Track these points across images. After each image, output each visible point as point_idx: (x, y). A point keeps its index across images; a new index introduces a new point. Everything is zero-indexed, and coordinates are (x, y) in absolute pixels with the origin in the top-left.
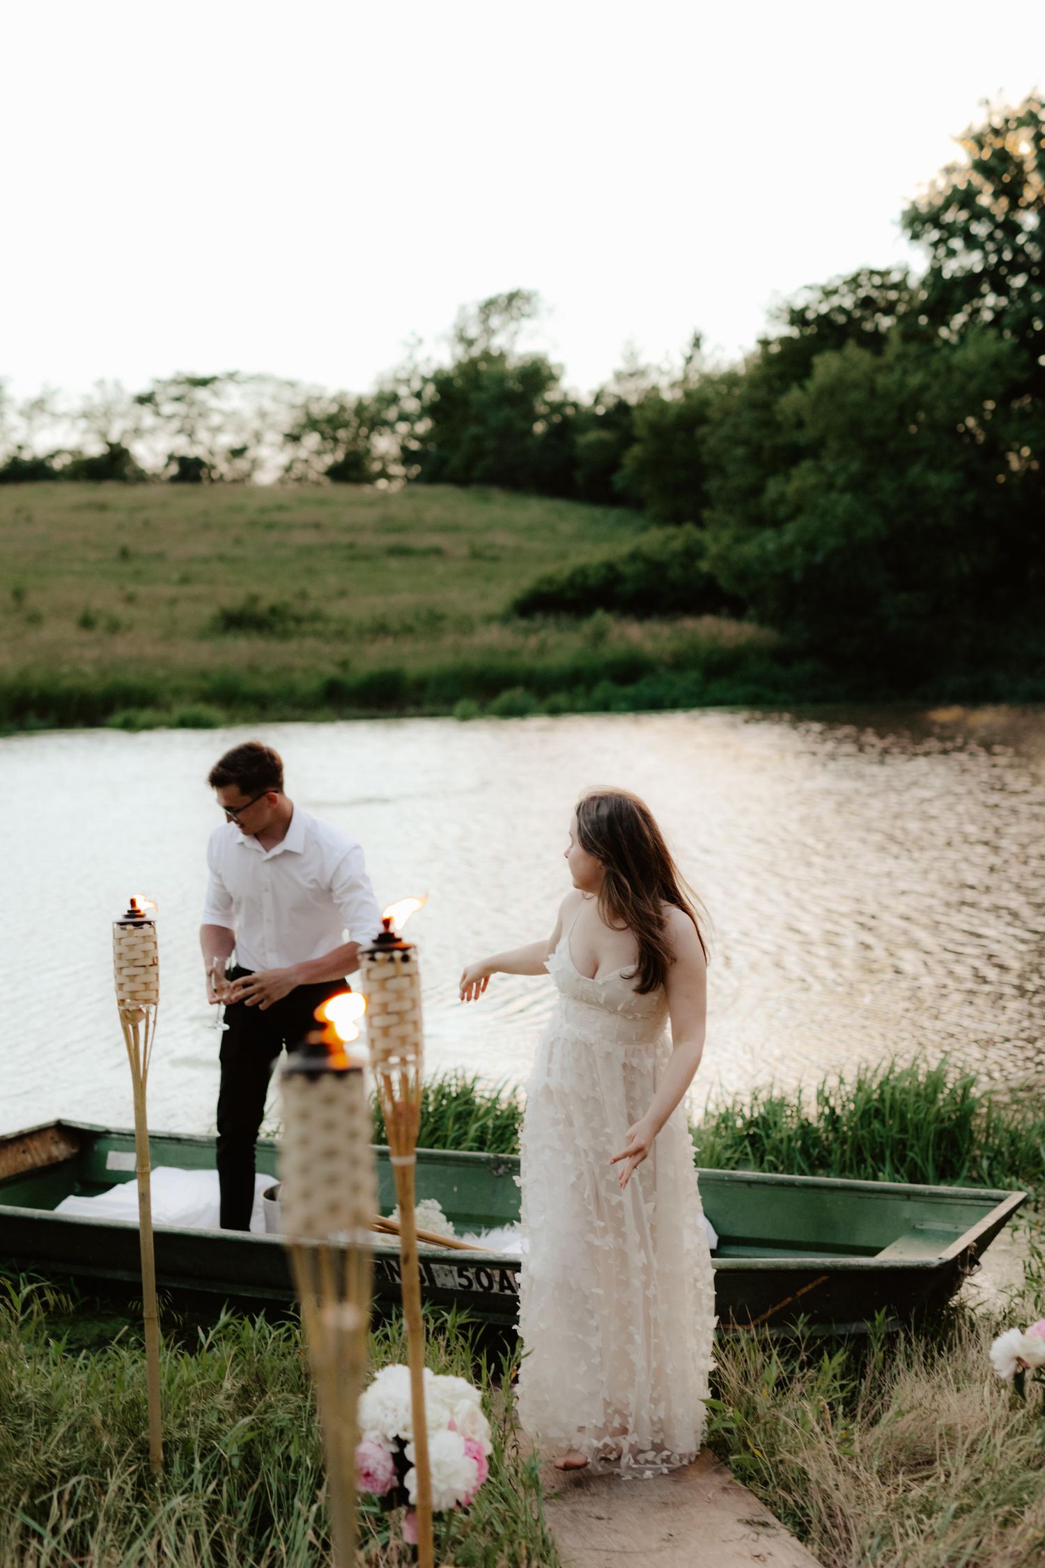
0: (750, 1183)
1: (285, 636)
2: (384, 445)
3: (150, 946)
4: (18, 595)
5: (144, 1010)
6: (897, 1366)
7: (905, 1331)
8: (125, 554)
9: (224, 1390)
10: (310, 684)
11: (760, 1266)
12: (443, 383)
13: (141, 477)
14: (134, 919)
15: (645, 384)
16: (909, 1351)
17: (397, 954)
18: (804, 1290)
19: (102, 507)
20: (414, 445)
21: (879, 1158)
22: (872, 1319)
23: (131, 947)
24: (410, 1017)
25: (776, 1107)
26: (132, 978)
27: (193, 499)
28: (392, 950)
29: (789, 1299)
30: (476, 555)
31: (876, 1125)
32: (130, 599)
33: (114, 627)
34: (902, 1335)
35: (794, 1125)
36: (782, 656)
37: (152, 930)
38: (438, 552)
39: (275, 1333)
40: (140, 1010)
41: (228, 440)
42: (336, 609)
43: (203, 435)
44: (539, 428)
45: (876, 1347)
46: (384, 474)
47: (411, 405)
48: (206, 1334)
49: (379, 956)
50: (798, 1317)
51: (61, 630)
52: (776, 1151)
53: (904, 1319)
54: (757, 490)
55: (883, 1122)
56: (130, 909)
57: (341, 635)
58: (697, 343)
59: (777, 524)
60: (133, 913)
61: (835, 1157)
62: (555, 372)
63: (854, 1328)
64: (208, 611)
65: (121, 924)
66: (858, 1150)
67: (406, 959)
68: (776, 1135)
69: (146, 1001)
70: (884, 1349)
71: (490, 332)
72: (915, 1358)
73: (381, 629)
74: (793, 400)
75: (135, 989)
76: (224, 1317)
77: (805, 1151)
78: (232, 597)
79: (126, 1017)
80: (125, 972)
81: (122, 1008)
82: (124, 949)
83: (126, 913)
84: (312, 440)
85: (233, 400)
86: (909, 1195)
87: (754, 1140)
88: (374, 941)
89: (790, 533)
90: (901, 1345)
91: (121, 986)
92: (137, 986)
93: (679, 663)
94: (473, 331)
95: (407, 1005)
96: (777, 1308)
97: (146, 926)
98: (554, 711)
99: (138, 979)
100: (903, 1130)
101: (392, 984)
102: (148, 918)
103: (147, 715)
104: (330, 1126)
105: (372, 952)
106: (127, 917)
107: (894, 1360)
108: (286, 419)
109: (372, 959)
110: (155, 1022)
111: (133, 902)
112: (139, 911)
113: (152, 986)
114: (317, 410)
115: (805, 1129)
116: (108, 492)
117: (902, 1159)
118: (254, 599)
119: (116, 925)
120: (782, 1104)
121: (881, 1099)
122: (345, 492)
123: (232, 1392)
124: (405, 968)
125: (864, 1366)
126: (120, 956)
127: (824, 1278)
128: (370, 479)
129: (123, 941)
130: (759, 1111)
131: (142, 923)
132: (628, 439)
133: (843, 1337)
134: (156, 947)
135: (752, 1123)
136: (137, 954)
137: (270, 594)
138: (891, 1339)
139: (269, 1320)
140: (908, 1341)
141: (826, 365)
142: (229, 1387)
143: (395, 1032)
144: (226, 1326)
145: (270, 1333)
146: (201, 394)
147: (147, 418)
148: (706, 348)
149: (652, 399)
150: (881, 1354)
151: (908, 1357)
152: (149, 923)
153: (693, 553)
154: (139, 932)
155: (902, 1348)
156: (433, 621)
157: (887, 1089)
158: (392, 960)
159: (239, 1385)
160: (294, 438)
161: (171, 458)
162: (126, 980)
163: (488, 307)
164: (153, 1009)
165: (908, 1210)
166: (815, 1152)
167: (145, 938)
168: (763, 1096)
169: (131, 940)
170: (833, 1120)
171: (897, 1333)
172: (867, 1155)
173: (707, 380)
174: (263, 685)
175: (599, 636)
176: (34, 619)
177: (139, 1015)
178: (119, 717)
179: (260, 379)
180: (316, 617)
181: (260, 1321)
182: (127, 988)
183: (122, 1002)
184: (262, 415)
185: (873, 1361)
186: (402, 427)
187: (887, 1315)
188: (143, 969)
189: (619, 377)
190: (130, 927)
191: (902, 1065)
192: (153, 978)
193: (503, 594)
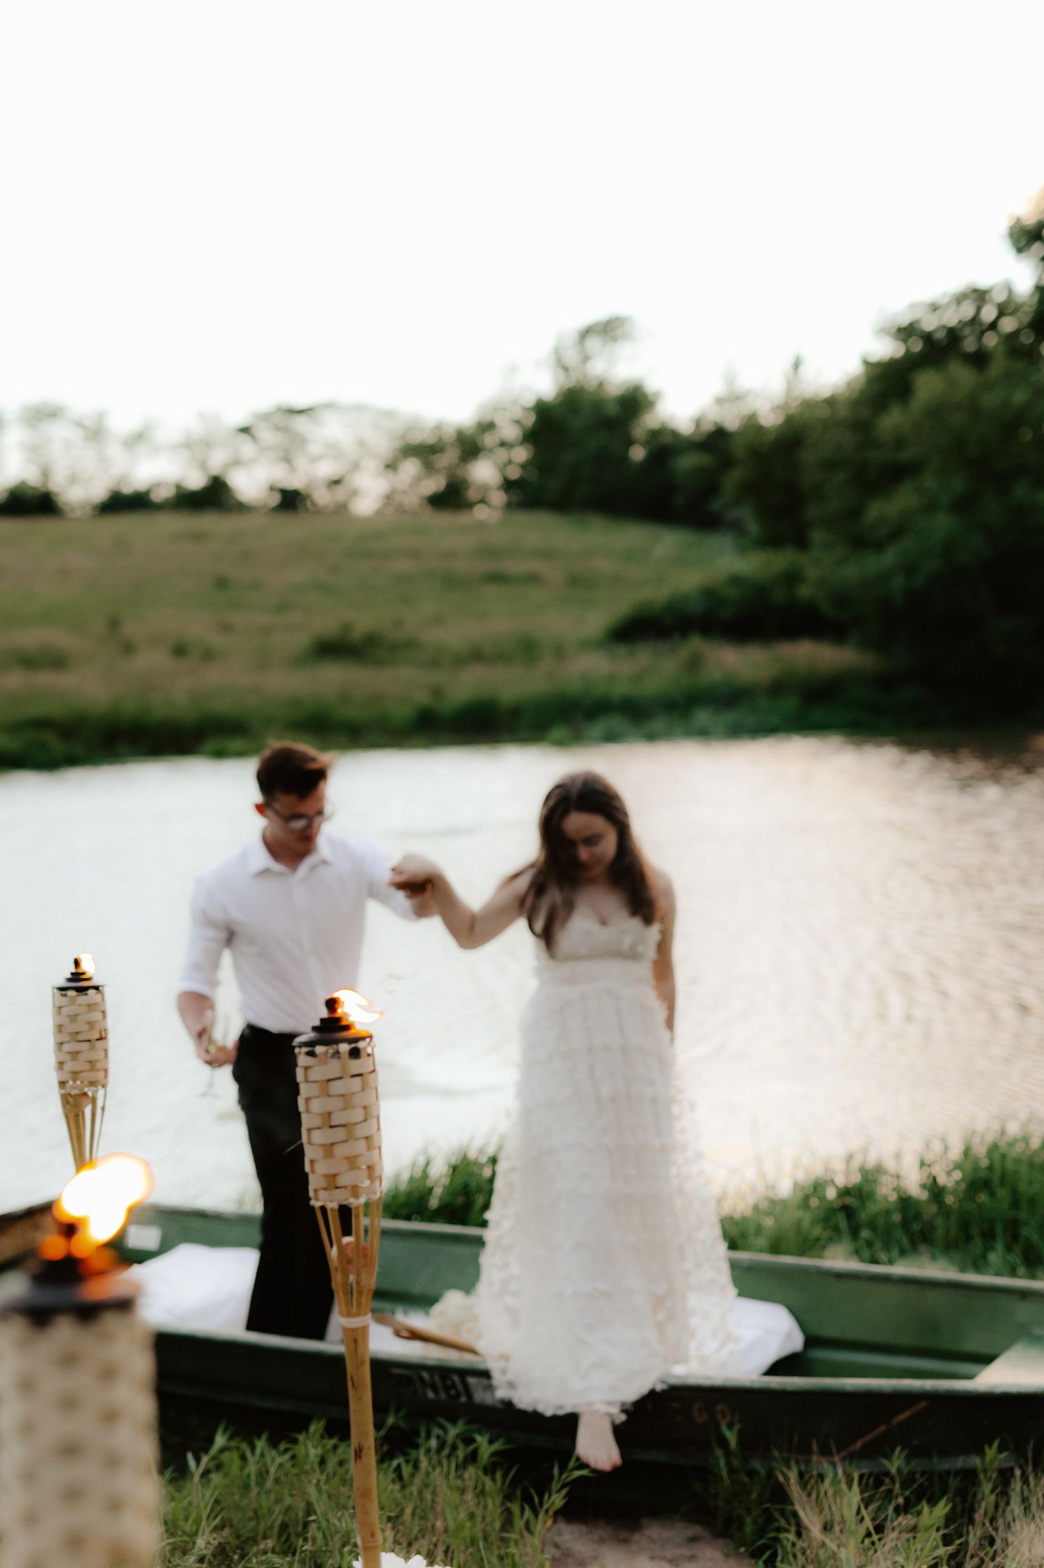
0: (840, 1276)
1: (379, 663)
2: (484, 472)
3: (97, 1016)
4: (114, 624)
5: (90, 1094)
6: (1012, 1511)
7: (1021, 1467)
8: (222, 583)
9: (196, 1549)
10: (402, 712)
11: (848, 1388)
12: (543, 411)
13: (241, 508)
14: (78, 983)
15: (745, 408)
16: (1026, 1494)
17: (344, 1048)
18: (901, 1417)
19: (198, 537)
20: (514, 474)
21: (989, 1236)
22: (981, 1453)
23: (73, 1018)
24: (361, 1131)
25: (871, 1176)
26: (74, 1055)
27: (292, 528)
28: (338, 1041)
29: (882, 1428)
30: (574, 581)
31: (983, 1197)
32: (226, 628)
33: (208, 655)
34: (1018, 1473)
35: (893, 1197)
36: (885, 682)
37: (99, 996)
38: (533, 579)
39: (279, 1460)
40: (85, 1094)
41: (327, 469)
42: (434, 636)
43: (302, 464)
44: (638, 454)
45: (986, 1488)
46: (482, 501)
47: (510, 432)
48: (198, 1460)
49: (319, 1049)
50: (893, 1451)
51: (153, 661)
52: (872, 1225)
53: (1019, 1452)
54: (855, 513)
55: (992, 1194)
56: (74, 970)
57: (434, 663)
58: (797, 365)
59: (878, 546)
60: (77, 976)
61: (940, 1233)
62: (650, 398)
63: (959, 1462)
64: (301, 640)
65: (62, 989)
66: (965, 1225)
67: (355, 1053)
68: (873, 1208)
69: (92, 1084)
70: (998, 1491)
71: (586, 358)
72: (1033, 1500)
73: (476, 656)
74: (893, 420)
75: (78, 1069)
76: (220, 1440)
77: (905, 1224)
78: (326, 623)
79: (68, 1102)
80: (66, 1047)
81: (63, 1092)
82: (64, 1020)
83: (69, 976)
84: (411, 468)
85: (332, 430)
86: (1024, 1294)
87: (848, 1211)
88: (315, 1029)
89: (890, 557)
90: (1017, 1485)
91: (61, 1065)
92: (80, 1065)
93: (777, 688)
94: (571, 357)
95: (357, 1115)
96: (869, 1437)
97: (91, 992)
98: (652, 737)
99: (81, 1057)
100: (1015, 1204)
101: (336, 1087)
102: (94, 982)
103: (238, 744)
104: (69, 1404)
105: (312, 1044)
106: (69, 980)
107: (1008, 1503)
108: (384, 446)
109: (311, 1054)
110: (103, 1109)
111: (77, 963)
112: (83, 974)
113: (99, 1065)
114: (418, 438)
115: (906, 1202)
116: (209, 522)
117: (1015, 1237)
118: (347, 628)
119: (55, 991)
120: (879, 1170)
121: (990, 1168)
122: (444, 519)
123: (205, 1552)
124: (355, 1066)
125: (972, 1510)
126: (60, 1028)
127: (923, 1404)
128: (469, 506)
129: (63, 1010)
130: (856, 1179)
131: (87, 988)
132: (727, 462)
133: (948, 1472)
134: (104, 1017)
135: (845, 1192)
136: (80, 1026)
137: (363, 621)
138: (1005, 1477)
139: (273, 1443)
140: (1025, 1481)
141: (928, 385)
142: (203, 1546)
143: (340, 1151)
144: (222, 1450)
145: (273, 1460)
146: (300, 423)
147: (247, 448)
148: (803, 369)
149: (752, 425)
150: (993, 1498)
151: (1024, 1500)
152: (97, 988)
153: (792, 578)
154: (82, 999)
155: (1018, 1489)
156: (528, 649)
157: (997, 1157)
158: (337, 1054)
159: (215, 1543)
160: (391, 466)
161: (272, 488)
162: (67, 1058)
163: (586, 333)
164: (101, 1092)
165: (1023, 1312)
166: (916, 1227)
167: (91, 1007)
168: (856, 1163)
169: (73, 1009)
170: (936, 1191)
171: (1011, 1470)
172: (975, 1231)
173: (808, 404)
174: (352, 713)
175: (694, 663)
176: (128, 649)
177: (84, 1100)
178: (210, 745)
179: (358, 408)
180: (411, 644)
181: (260, 1444)
182: (69, 1066)
183: (62, 1084)
184: (361, 443)
185: (983, 1505)
186: (502, 455)
187: (1000, 1450)
188: (87, 1044)
189: (720, 401)
190: (71, 993)
191: (1013, 1129)
192: (101, 1054)
193: (598, 619)
